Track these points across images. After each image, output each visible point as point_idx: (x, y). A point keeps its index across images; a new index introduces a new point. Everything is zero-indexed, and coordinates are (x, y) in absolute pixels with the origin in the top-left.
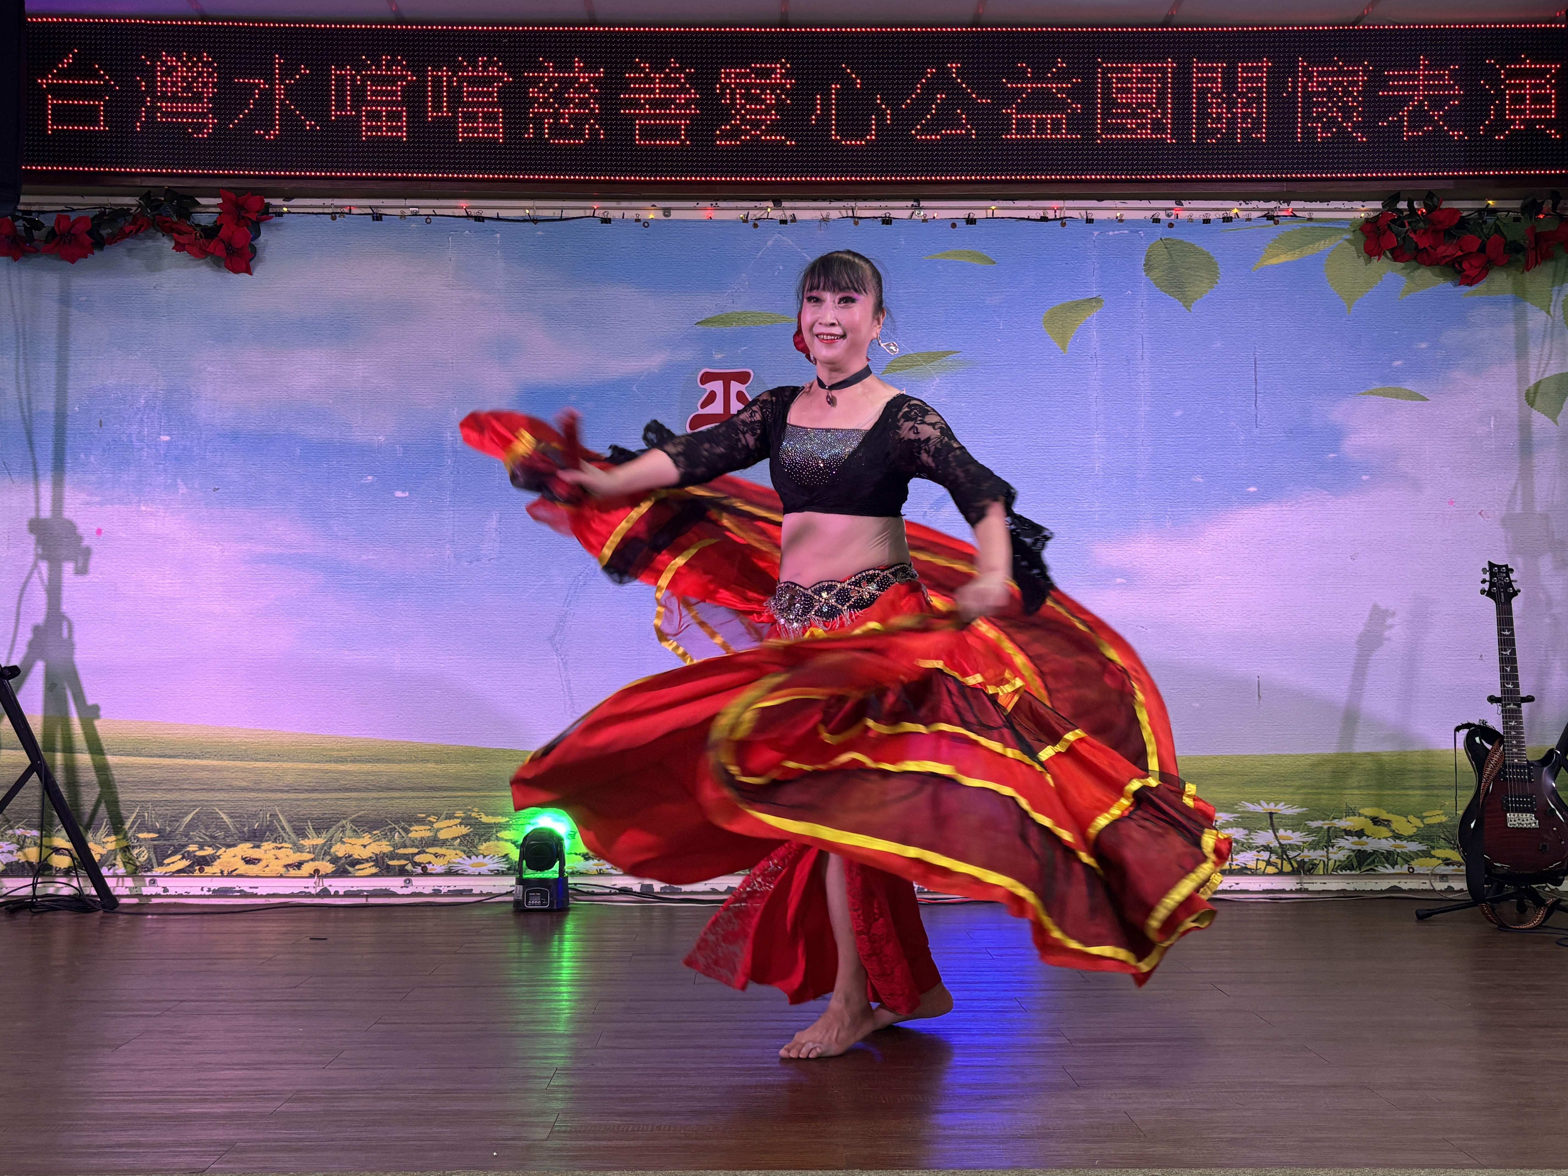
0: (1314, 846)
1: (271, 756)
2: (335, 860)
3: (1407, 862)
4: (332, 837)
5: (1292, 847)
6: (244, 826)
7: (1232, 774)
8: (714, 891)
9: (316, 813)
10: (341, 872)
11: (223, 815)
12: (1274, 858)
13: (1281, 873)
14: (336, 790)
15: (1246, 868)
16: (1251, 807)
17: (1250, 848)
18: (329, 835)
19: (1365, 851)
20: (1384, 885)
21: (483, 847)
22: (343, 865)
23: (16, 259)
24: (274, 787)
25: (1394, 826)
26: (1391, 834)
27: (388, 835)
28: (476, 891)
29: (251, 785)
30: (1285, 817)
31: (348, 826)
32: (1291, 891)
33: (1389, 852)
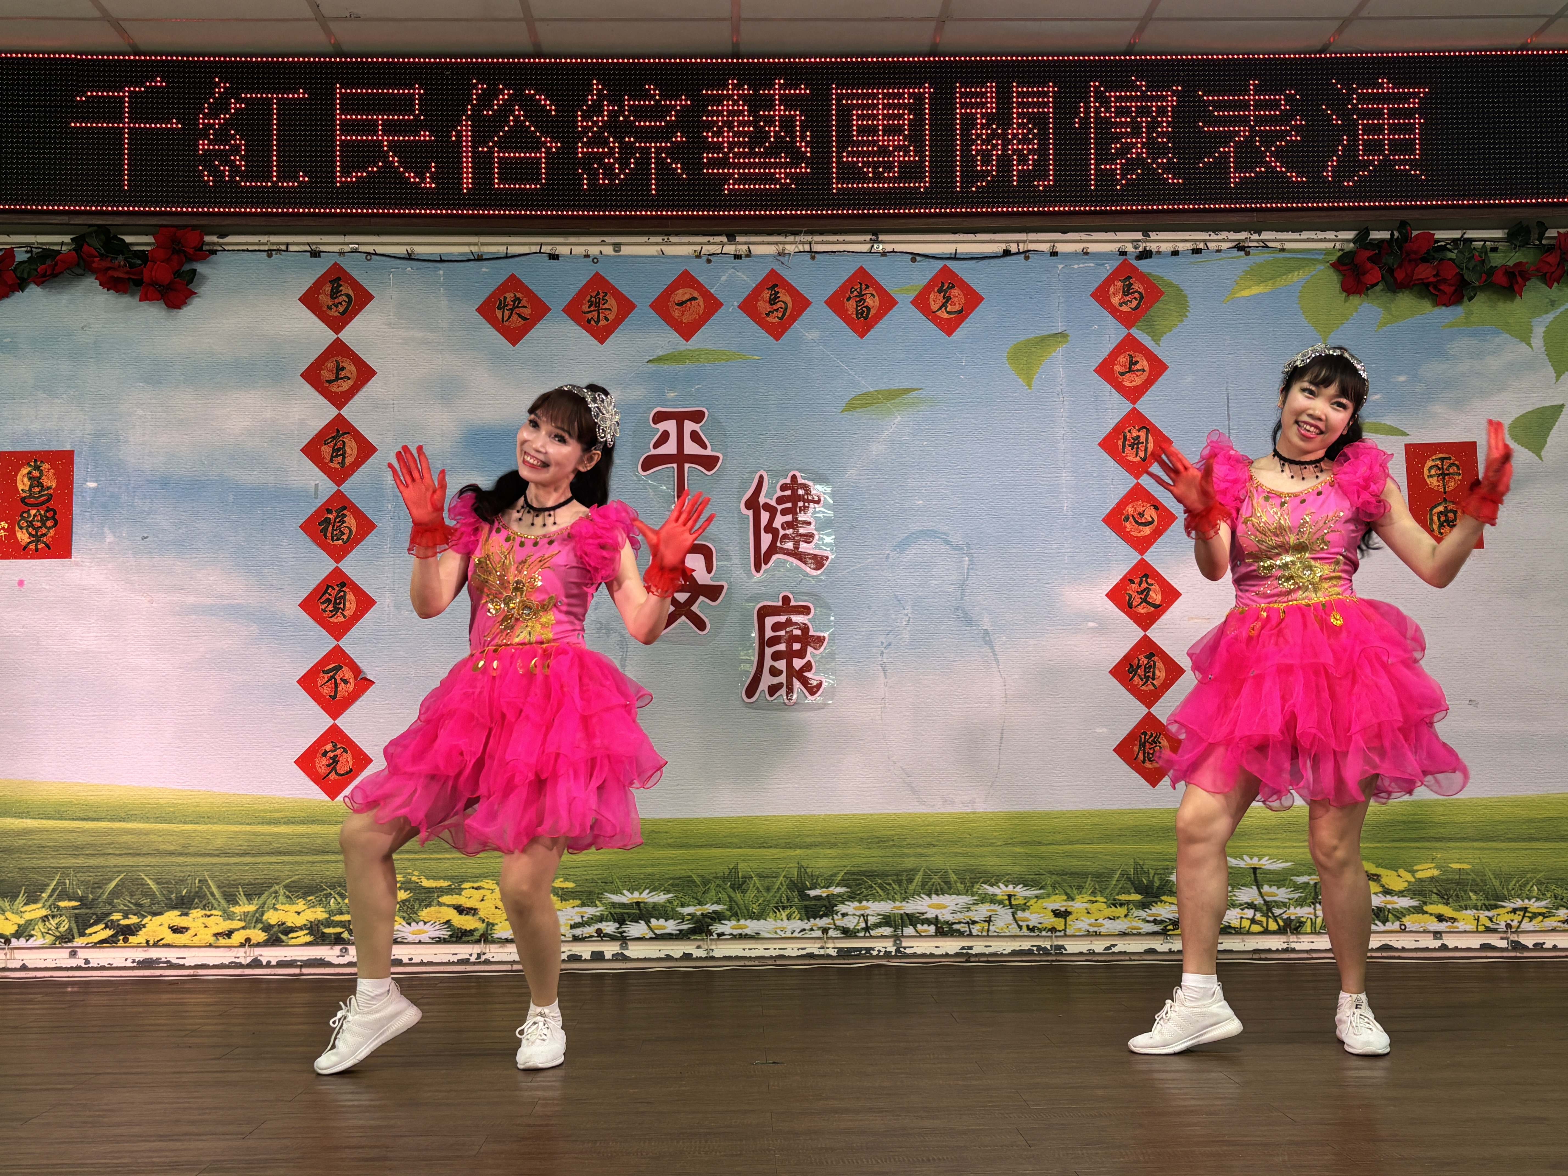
0: (1300, 903)
1: (200, 818)
2: (267, 928)
3: (1399, 918)
4: (264, 903)
5: (1278, 904)
6: (171, 892)
8: (669, 958)
9: (248, 877)
10: (274, 941)
11: (149, 882)
12: (1258, 916)
13: (1266, 932)
14: (269, 854)
15: (1230, 927)
18: (261, 901)
21: (424, 913)
22: (276, 933)
24: (203, 851)
25: (1384, 881)
26: (1381, 890)
27: (323, 901)
28: (416, 960)
29: (179, 848)
30: (1269, 872)
31: (282, 892)
32: (1277, 950)
33: (1379, 909)
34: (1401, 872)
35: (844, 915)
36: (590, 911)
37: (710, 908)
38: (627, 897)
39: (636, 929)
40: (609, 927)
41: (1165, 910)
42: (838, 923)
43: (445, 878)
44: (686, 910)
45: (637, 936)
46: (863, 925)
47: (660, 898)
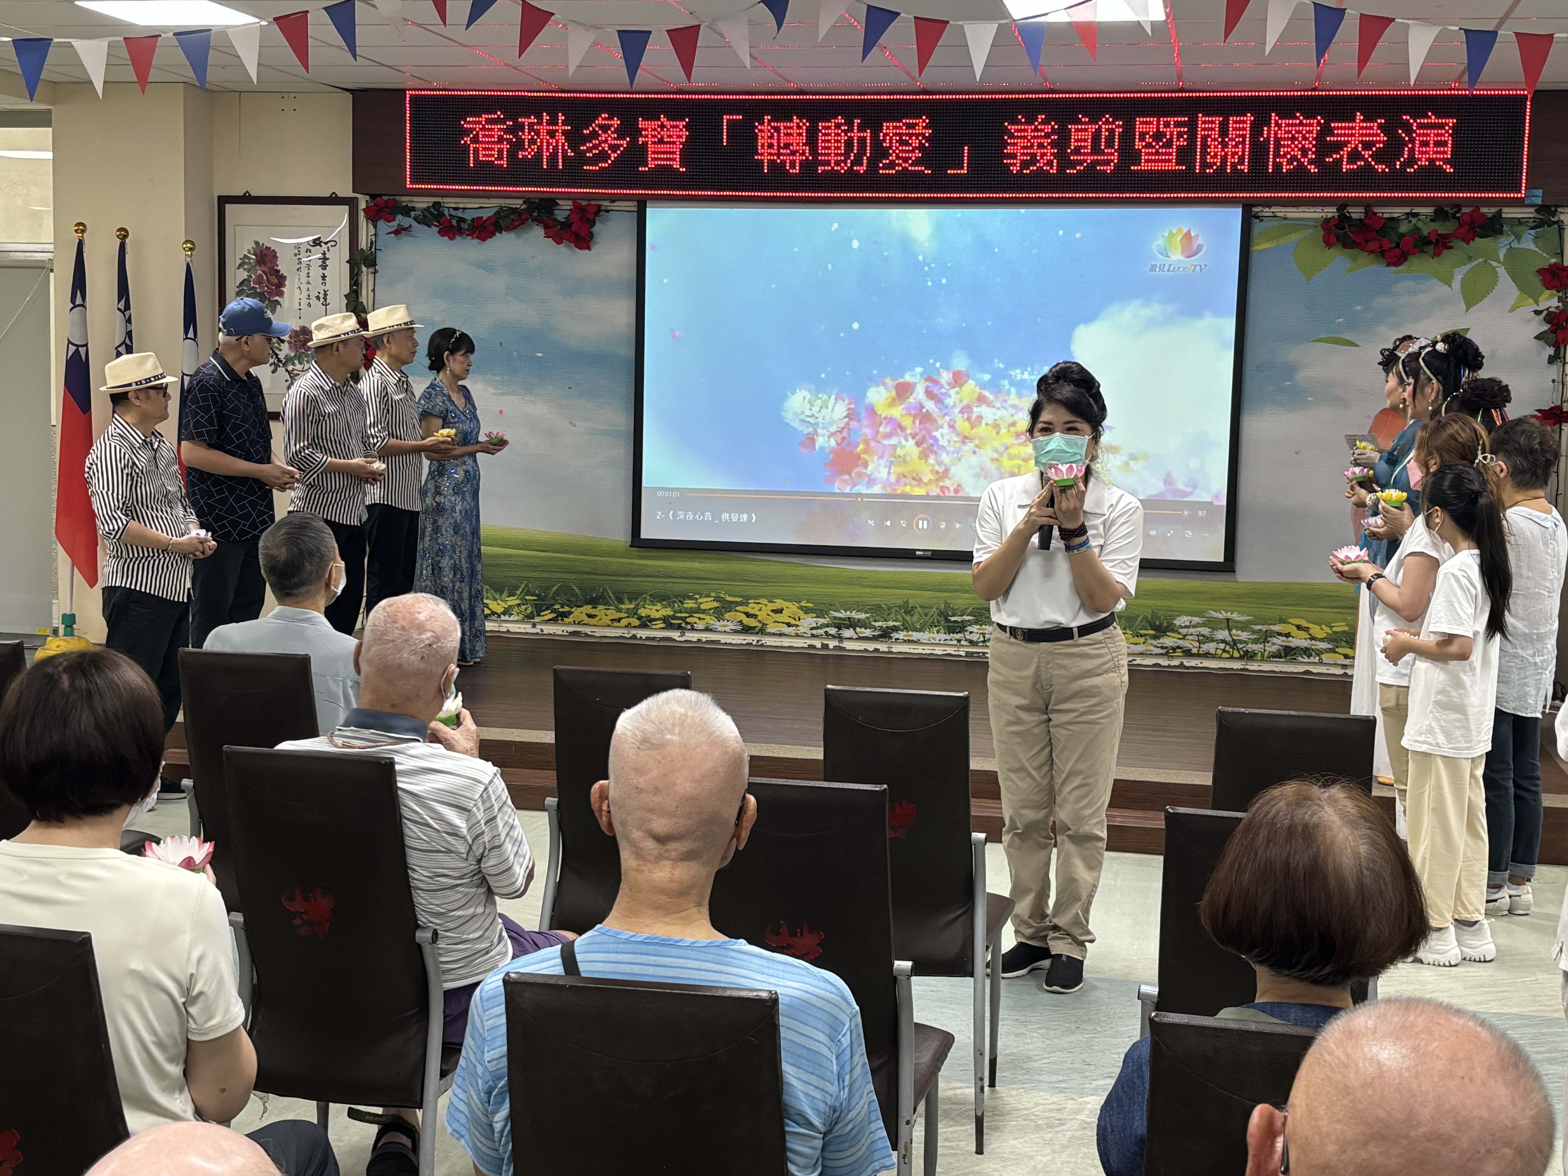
0: (1255, 641)
2: (640, 618)
3: (1318, 655)
4: (638, 604)
5: (1241, 642)
6: (587, 595)
7: (1203, 593)
8: (866, 650)
9: (629, 589)
10: (644, 626)
11: (575, 588)
12: (1228, 648)
13: (1232, 658)
15: (1209, 653)
16: (1215, 614)
17: (1213, 641)
19: (1290, 647)
20: (1301, 669)
21: (727, 616)
22: (645, 621)
23: (451, 239)
24: (602, 572)
25: (1311, 632)
26: (1309, 636)
27: (670, 605)
28: (723, 641)
29: (591, 571)
30: (1237, 622)
31: (648, 598)
32: (1237, 670)
33: (1307, 648)
34: (1323, 627)
35: (971, 633)
36: (821, 621)
37: (891, 624)
38: (843, 614)
39: (848, 633)
40: (833, 631)
41: (1168, 641)
42: (967, 637)
43: (739, 597)
44: (877, 624)
45: (848, 636)
46: (982, 639)
47: (862, 616)
